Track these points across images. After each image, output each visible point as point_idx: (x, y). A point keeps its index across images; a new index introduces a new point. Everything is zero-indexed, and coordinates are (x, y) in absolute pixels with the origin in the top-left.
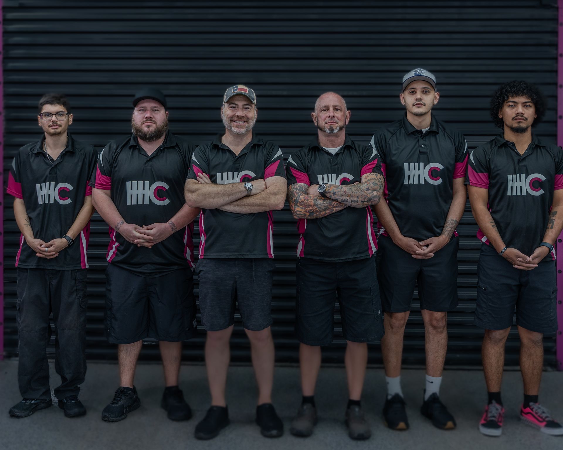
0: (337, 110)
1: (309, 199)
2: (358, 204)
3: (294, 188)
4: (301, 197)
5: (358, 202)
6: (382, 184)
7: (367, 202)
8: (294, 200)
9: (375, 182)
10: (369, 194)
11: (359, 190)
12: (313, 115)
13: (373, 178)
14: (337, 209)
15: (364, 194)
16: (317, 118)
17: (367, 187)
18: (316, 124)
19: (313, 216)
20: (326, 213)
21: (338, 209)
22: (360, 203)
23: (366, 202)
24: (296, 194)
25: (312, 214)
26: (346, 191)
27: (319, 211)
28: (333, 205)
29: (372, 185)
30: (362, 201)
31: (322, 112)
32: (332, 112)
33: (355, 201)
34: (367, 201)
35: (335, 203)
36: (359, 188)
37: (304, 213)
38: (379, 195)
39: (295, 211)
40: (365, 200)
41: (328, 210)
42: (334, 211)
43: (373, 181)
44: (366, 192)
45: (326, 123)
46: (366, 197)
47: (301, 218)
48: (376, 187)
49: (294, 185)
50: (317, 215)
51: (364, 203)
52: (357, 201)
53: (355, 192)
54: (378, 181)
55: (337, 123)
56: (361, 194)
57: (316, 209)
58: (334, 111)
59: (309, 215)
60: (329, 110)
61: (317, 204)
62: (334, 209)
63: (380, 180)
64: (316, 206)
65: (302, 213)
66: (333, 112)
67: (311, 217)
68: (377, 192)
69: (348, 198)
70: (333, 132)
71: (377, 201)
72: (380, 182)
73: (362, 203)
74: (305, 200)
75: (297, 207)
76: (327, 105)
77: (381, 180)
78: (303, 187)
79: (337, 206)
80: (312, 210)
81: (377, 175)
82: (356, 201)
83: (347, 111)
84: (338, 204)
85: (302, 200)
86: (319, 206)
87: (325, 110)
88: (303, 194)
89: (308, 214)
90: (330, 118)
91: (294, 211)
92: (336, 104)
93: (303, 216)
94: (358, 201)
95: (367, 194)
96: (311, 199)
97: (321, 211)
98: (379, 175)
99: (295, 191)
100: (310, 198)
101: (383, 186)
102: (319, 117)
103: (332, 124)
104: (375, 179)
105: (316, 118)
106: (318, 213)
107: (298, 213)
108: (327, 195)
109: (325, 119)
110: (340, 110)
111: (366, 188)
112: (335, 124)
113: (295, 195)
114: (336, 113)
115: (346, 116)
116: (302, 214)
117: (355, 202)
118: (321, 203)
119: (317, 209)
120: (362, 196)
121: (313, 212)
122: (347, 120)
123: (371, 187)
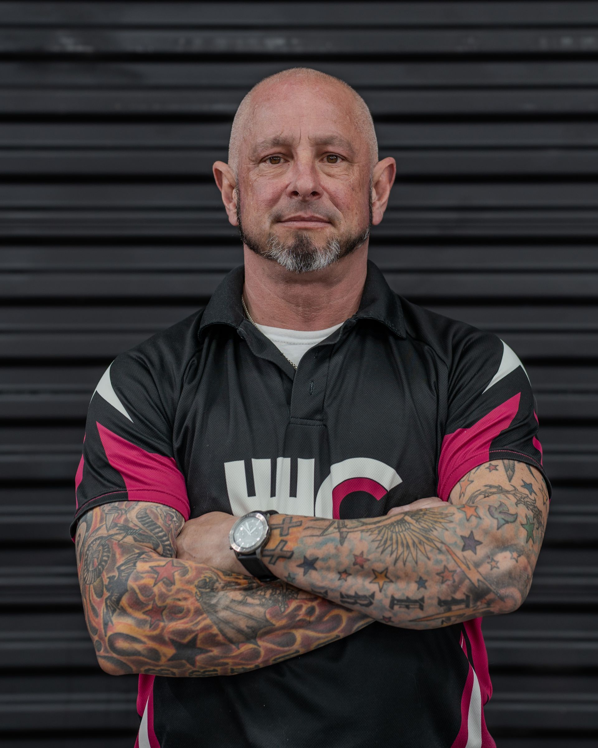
0: (332, 158)
1: (177, 576)
2: (421, 614)
3: (116, 525)
4: (142, 566)
5: (421, 608)
6: (537, 513)
7: (467, 606)
8: (106, 581)
9: (502, 509)
10: (477, 565)
11: (428, 548)
12: (219, 173)
13: (491, 487)
14: (311, 633)
15: (451, 565)
16: (239, 194)
17: (467, 534)
18: (233, 220)
19: (193, 663)
20: (255, 654)
21: (319, 639)
22: (431, 608)
23: (463, 606)
24: (118, 552)
25: (189, 652)
26: (362, 553)
27: (220, 638)
28: (292, 616)
29: (489, 522)
30: (443, 598)
31: (262, 165)
32: (308, 171)
33: (407, 603)
34: (466, 601)
35: (299, 608)
36: (427, 539)
37: (151, 644)
38: (525, 569)
39: (109, 633)
40: (459, 596)
41: (267, 637)
42: (297, 646)
43: (495, 499)
44: (460, 554)
45: (278, 220)
46: (461, 582)
47: (134, 669)
48: (508, 530)
49: (117, 509)
50: (214, 658)
51: (450, 610)
52: (420, 603)
53: (410, 558)
54: (513, 500)
55: (331, 222)
56: (440, 568)
57: (204, 629)
58: (318, 164)
59: (172, 659)
60: (292, 157)
61: (215, 605)
62: (299, 634)
63: (526, 492)
64: (208, 612)
65: (138, 647)
66: (313, 170)
67: (183, 666)
68: (515, 555)
69: (373, 587)
70: (308, 265)
71: (512, 597)
72: (525, 504)
73: (442, 609)
74: (155, 584)
75: (120, 614)
76: (284, 135)
77: (532, 491)
78: (160, 522)
79: (310, 622)
80: (191, 632)
81: (513, 471)
82: (415, 602)
83: (380, 159)
84: (317, 611)
85: (143, 582)
86: (223, 614)
87: (274, 159)
88: (155, 555)
89: (170, 651)
90: (296, 199)
91: (101, 638)
92: (329, 134)
93: (143, 664)
94: (422, 599)
95: (464, 567)
96: (187, 577)
97: (231, 641)
98: (521, 468)
99: (120, 537)
100: (185, 572)
101: (540, 523)
102: (246, 190)
103: (306, 229)
104: (501, 490)
105: (232, 187)
106: (216, 651)
107: (121, 644)
108: (271, 567)
109: (274, 200)
110: (344, 159)
111: (463, 537)
112: (320, 225)
113: (114, 555)
114: (329, 175)
115: (377, 184)
116: (137, 653)
117: (407, 607)
118: (233, 601)
119: (215, 630)
120: (443, 575)
121: (192, 644)
122: (378, 204)
123: (486, 532)
